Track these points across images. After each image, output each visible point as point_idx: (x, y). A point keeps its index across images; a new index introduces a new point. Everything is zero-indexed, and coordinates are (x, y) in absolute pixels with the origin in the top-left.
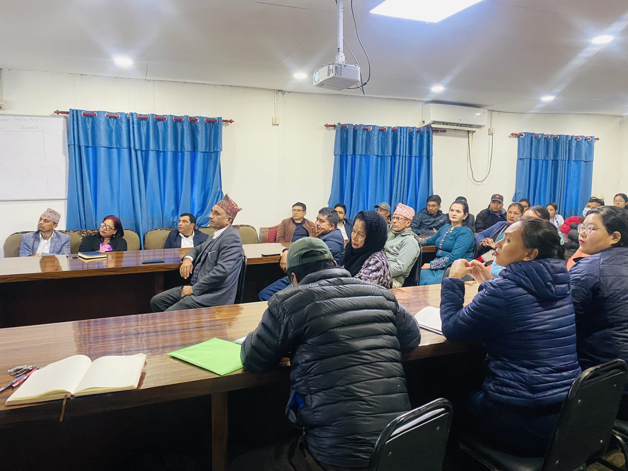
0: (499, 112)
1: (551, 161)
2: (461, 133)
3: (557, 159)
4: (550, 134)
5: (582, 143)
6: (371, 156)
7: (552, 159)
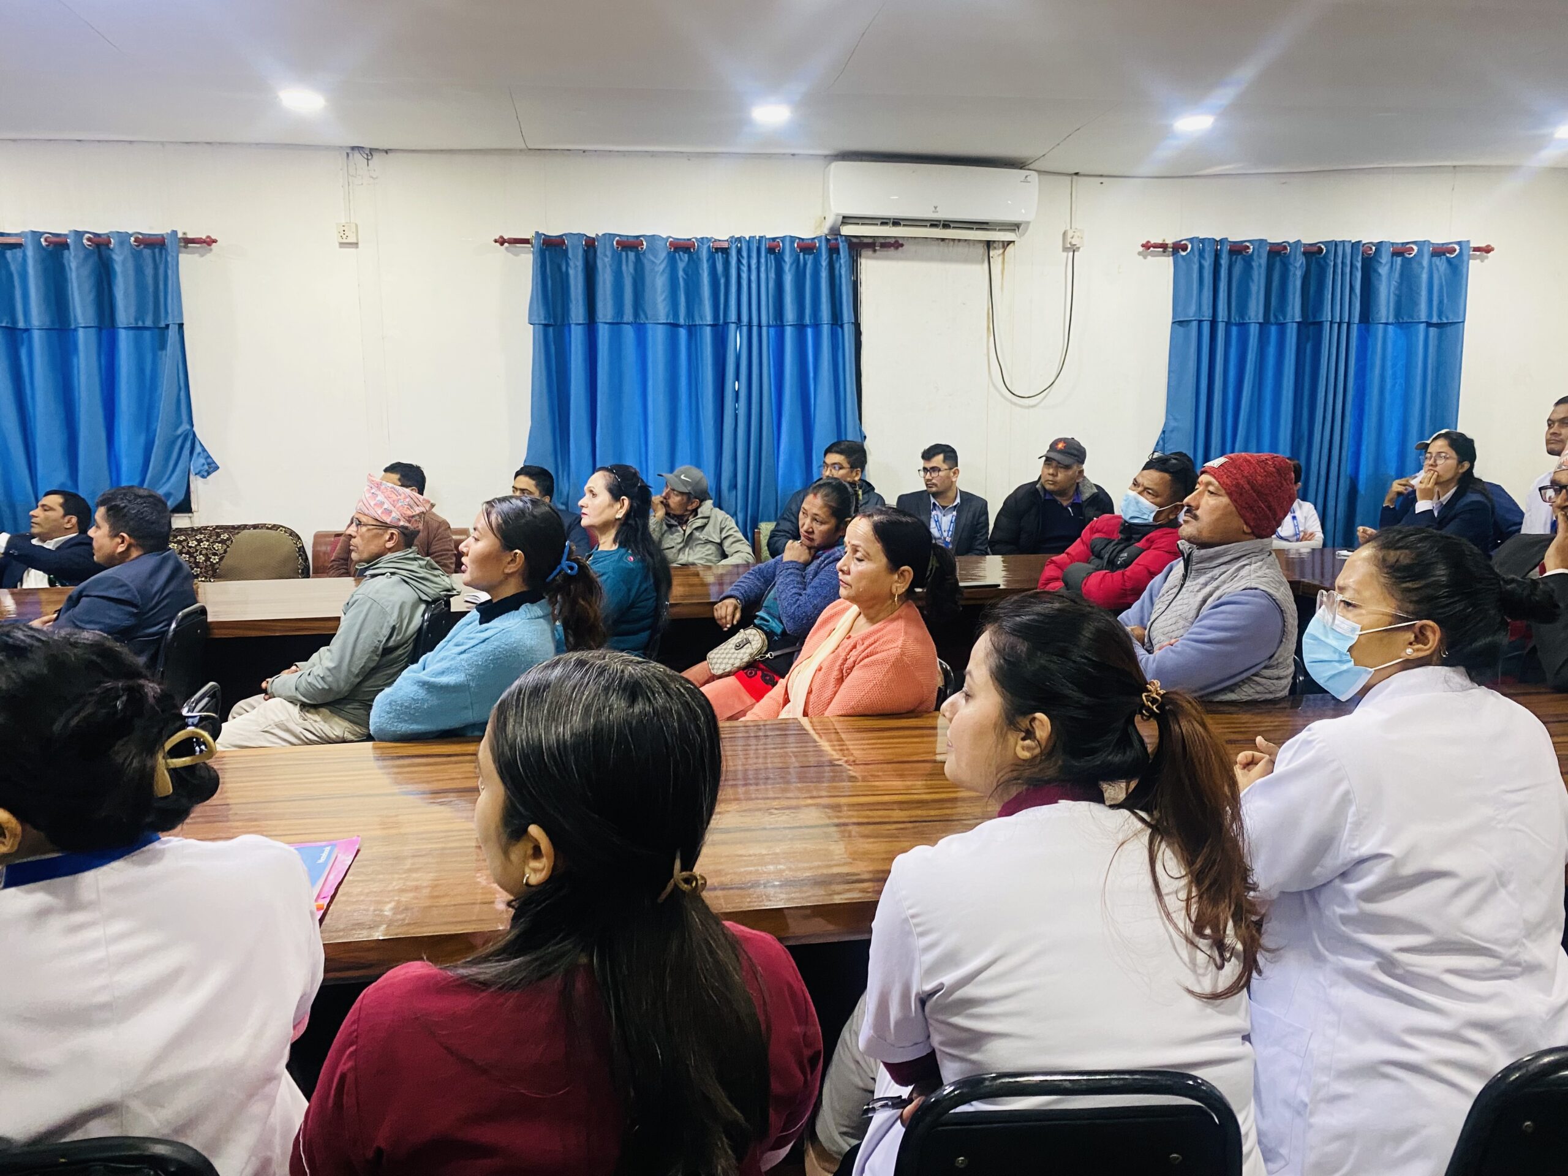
0: (1101, 176)
1: (1295, 325)
2: (961, 249)
3: (1318, 320)
4: (1291, 241)
5: (1420, 264)
6: (649, 326)
7: (1298, 319)
